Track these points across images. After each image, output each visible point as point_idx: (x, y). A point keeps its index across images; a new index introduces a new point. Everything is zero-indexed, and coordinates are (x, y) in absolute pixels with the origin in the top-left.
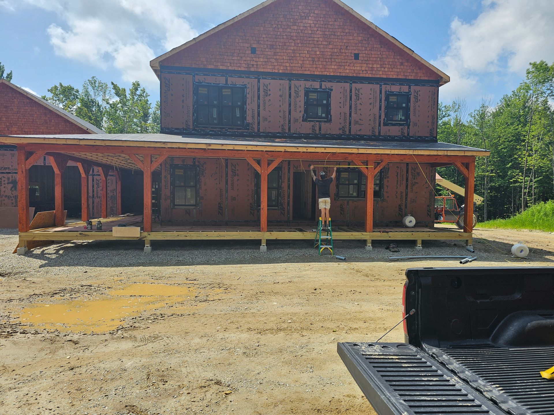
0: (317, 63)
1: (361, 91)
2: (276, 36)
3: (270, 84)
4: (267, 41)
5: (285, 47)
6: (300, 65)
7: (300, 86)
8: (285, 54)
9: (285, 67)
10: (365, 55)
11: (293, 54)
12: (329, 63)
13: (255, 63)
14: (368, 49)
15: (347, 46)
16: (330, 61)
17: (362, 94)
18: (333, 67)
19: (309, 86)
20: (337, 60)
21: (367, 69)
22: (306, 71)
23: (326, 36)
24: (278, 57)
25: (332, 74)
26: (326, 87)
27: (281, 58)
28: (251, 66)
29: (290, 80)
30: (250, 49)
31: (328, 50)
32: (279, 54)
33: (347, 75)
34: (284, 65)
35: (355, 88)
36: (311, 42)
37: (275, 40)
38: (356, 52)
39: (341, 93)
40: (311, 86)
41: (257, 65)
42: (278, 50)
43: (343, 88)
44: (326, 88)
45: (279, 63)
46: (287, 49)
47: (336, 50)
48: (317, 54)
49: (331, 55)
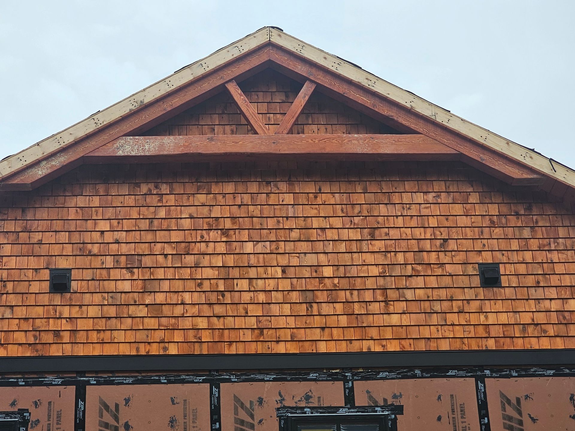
0: (326, 309)
1: (527, 407)
2: (151, 223)
3: (127, 401)
4: (117, 242)
5: (190, 260)
6: (254, 320)
7: (261, 401)
8: (191, 285)
9: (191, 333)
10: (524, 265)
11: (221, 282)
12: (375, 307)
13: (65, 325)
14: (534, 244)
15: (445, 240)
16: (380, 298)
17: (534, 420)
18: (395, 319)
19: (296, 399)
20: (409, 294)
21: (540, 318)
22: (282, 344)
23: (357, 209)
24: (160, 298)
25: (393, 347)
26: (371, 398)
27: (174, 299)
28: (49, 338)
29: (215, 383)
30: (47, 277)
31: (370, 258)
32: (165, 286)
33: (457, 346)
34: (187, 323)
35: (502, 395)
36: (295, 235)
37: (149, 237)
38: (487, 258)
39: (439, 419)
40: (308, 398)
41: (74, 332)
42: (160, 274)
43: (446, 399)
44: (376, 402)
45: (164, 321)
46: (197, 266)
47: (400, 258)
48: (326, 274)
49: (382, 276)
